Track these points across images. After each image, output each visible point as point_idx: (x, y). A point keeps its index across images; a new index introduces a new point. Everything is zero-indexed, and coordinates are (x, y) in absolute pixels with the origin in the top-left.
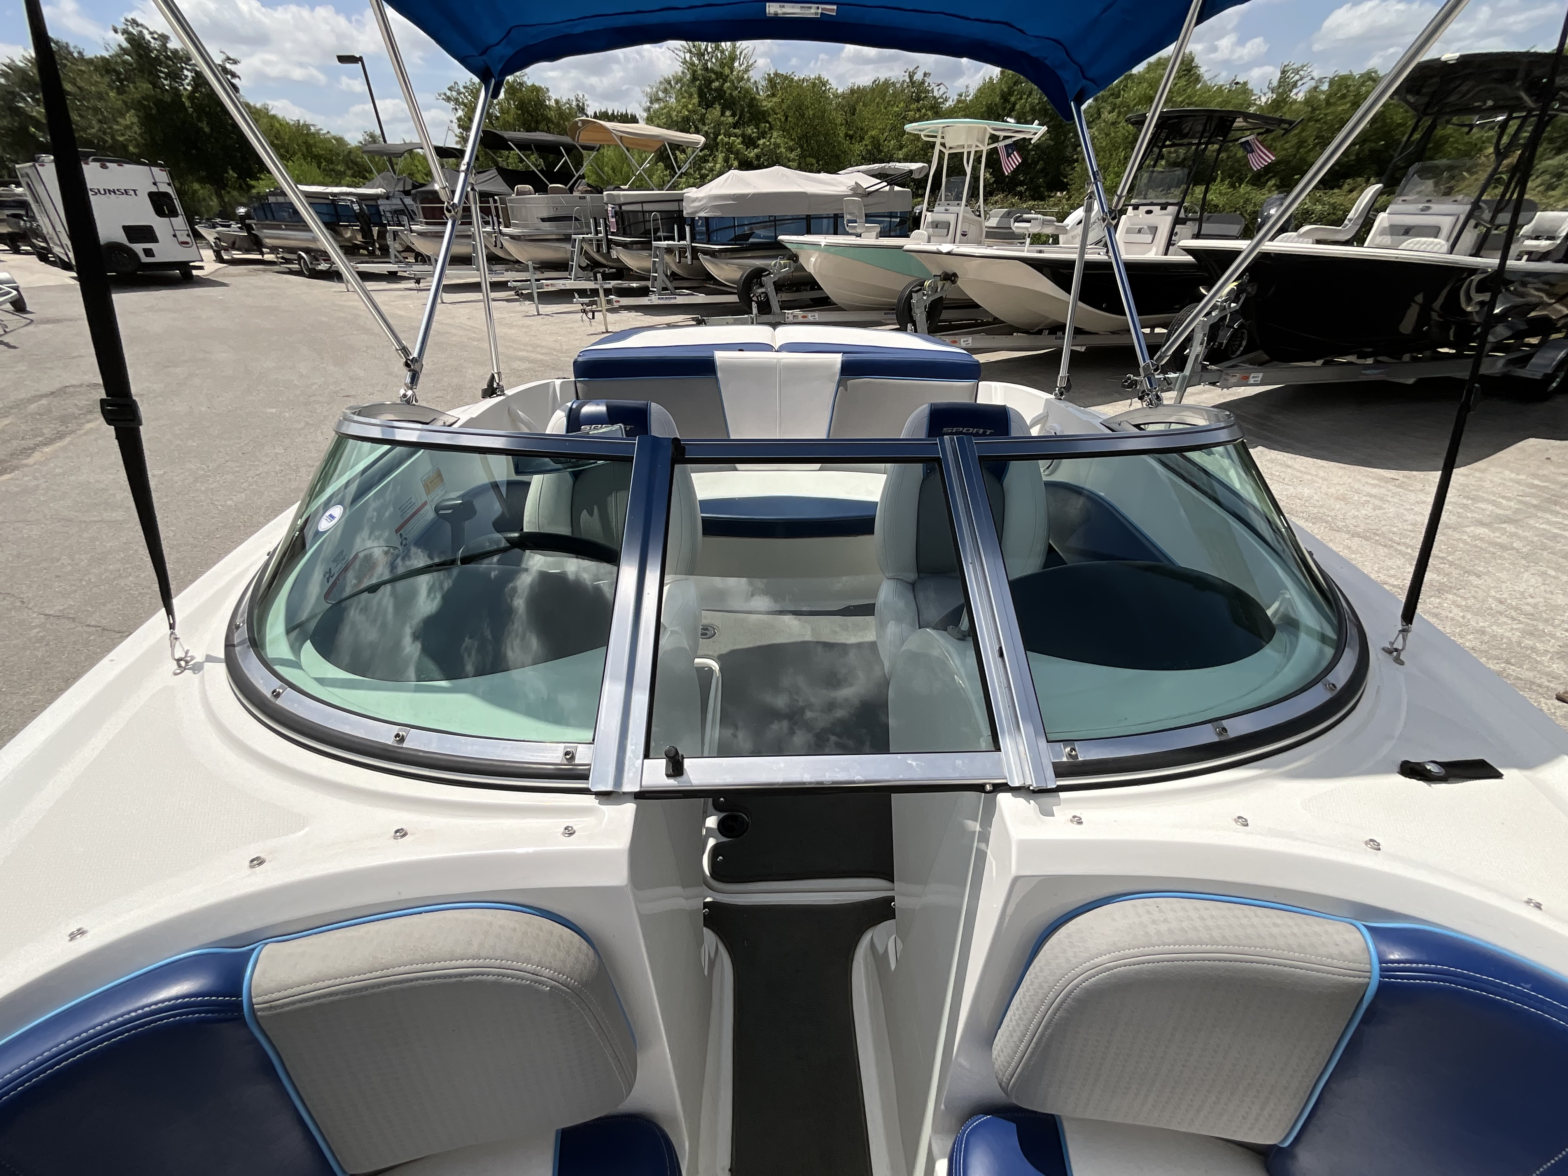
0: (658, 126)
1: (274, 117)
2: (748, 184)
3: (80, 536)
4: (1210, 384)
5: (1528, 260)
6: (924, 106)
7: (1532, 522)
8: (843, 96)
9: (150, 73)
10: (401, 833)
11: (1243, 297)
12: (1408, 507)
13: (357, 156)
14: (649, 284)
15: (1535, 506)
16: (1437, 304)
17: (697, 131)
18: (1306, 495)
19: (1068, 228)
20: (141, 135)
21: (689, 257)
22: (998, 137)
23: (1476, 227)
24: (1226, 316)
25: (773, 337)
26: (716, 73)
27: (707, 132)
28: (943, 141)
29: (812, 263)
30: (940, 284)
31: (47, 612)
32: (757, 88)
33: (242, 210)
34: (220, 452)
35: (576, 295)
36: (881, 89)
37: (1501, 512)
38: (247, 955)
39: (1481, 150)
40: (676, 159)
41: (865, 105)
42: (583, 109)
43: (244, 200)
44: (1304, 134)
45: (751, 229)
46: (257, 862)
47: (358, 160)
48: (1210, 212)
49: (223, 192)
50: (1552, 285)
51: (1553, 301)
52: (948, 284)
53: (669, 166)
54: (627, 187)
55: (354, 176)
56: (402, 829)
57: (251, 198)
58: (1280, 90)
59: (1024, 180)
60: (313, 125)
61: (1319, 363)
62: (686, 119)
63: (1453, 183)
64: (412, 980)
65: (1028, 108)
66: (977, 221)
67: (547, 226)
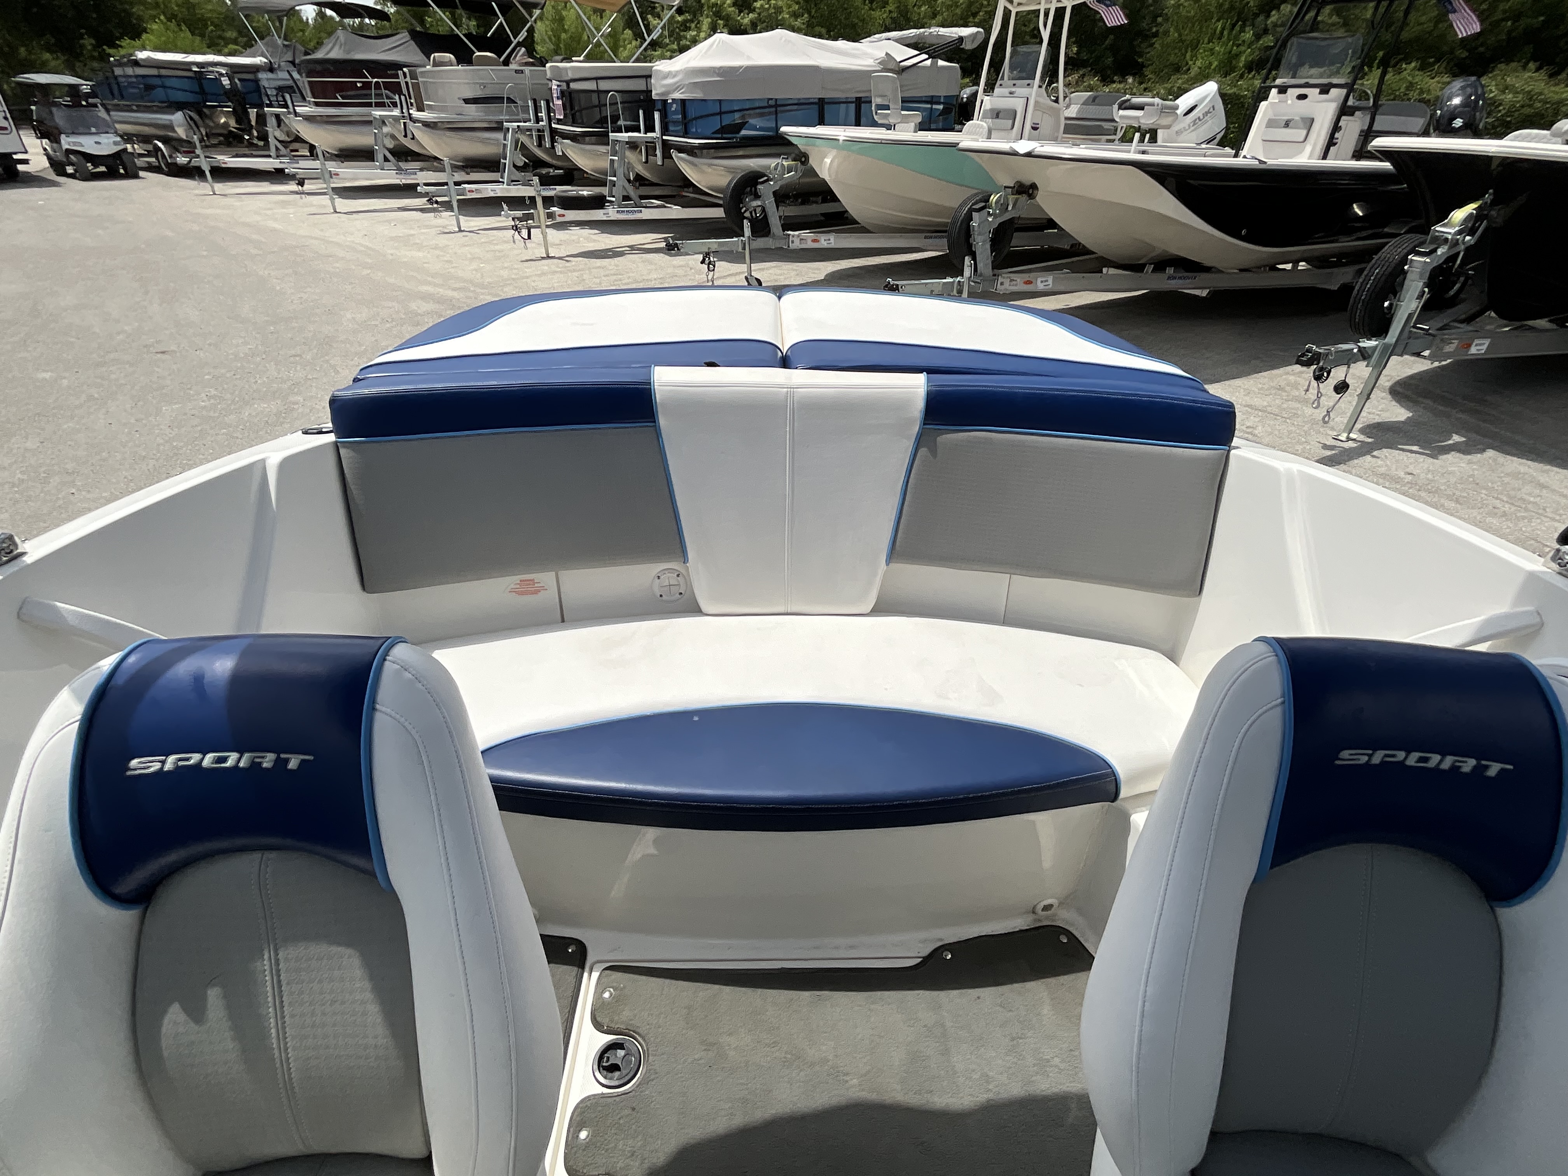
2: (740, 57)
4: (1415, 354)
11: (1482, 227)
14: (605, 191)
21: (659, 155)
24: (1458, 253)
29: (826, 166)
30: (1011, 198)
35: (505, 206)
40: (645, 22)
45: (743, 117)
48: (1387, 99)
52: (1023, 198)
53: (636, 32)
54: (581, 57)
59: (1088, 60)
66: (1052, 108)
67: (472, 111)
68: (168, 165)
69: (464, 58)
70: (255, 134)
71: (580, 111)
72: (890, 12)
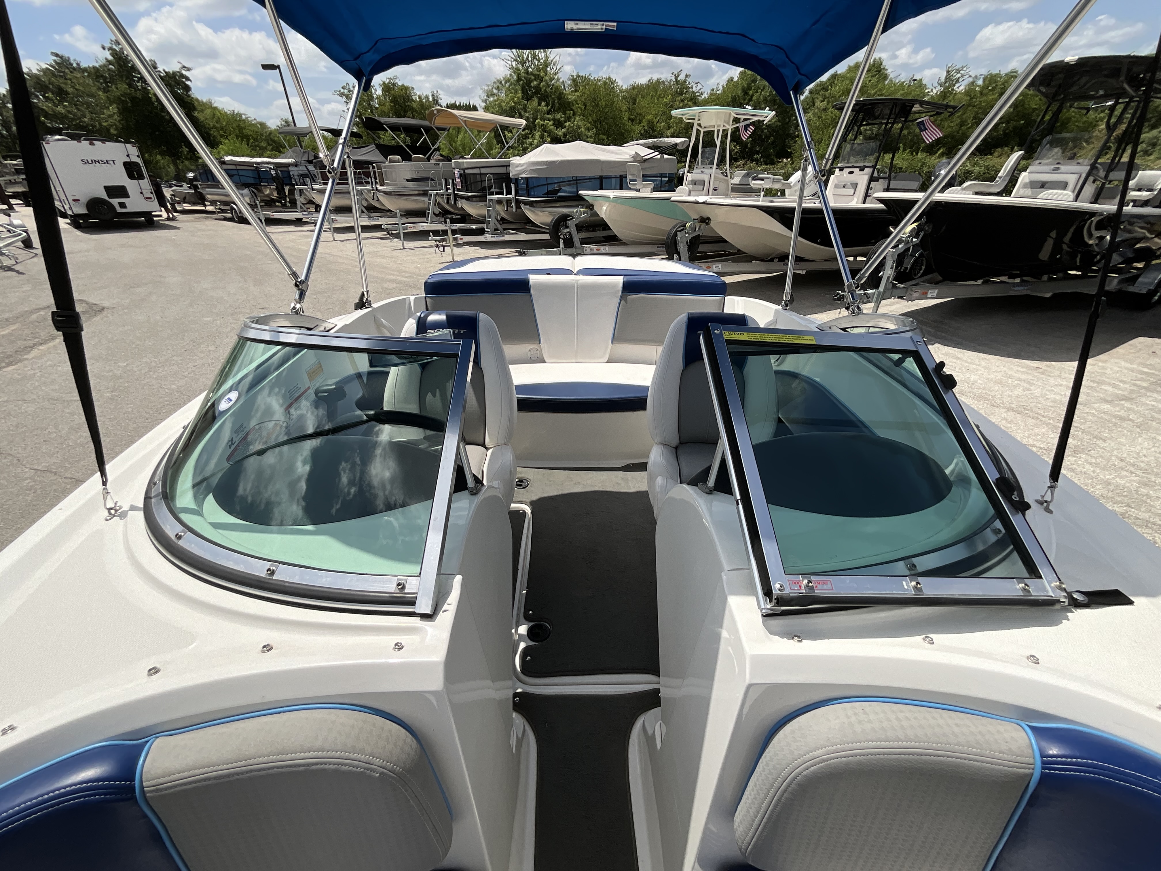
0: (493, 113)
1: (216, 108)
2: (557, 154)
3: (63, 411)
4: (899, 297)
5: (1133, 206)
6: (686, 98)
7: (1143, 400)
8: (627, 91)
9: (127, 78)
10: (267, 648)
11: (922, 234)
12: (1050, 388)
13: (275, 136)
14: (485, 226)
15: (1144, 388)
16: (1067, 239)
17: (521, 117)
18: (972, 380)
19: (792, 184)
20: (119, 121)
21: (514, 207)
22: (740, 119)
23: (1094, 182)
24: (909, 248)
25: (573, 264)
26: (534, 75)
27: (527, 117)
28: (699, 122)
29: (604, 211)
30: (698, 225)
31: (36, 467)
32: (564, 86)
33: (191, 175)
34: (168, 349)
35: (431, 234)
36: (654, 86)
37: (1120, 392)
38: (142, 746)
39: (1096, 126)
40: (505, 137)
41: (643, 97)
42: (437, 101)
43: (193, 167)
44: (964, 117)
45: (559, 186)
46: (154, 671)
47: (276, 139)
48: (896, 173)
49: (178, 162)
50: (1152, 224)
51: (1153, 236)
52: (703, 225)
53: (500, 142)
54: (469, 156)
55: (272, 150)
56: (268, 645)
57: (197, 166)
58: (947, 84)
60: (244, 114)
61: (980, 282)
62: (513, 109)
63: (1075, 150)
64: (269, 769)
65: (762, 98)
66: (725, 179)
67: (411, 185)
68: (238, 217)
69: (406, 158)
70: (288, 200)
71: (471, 184)
72: (643, 126)
